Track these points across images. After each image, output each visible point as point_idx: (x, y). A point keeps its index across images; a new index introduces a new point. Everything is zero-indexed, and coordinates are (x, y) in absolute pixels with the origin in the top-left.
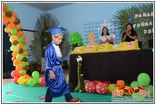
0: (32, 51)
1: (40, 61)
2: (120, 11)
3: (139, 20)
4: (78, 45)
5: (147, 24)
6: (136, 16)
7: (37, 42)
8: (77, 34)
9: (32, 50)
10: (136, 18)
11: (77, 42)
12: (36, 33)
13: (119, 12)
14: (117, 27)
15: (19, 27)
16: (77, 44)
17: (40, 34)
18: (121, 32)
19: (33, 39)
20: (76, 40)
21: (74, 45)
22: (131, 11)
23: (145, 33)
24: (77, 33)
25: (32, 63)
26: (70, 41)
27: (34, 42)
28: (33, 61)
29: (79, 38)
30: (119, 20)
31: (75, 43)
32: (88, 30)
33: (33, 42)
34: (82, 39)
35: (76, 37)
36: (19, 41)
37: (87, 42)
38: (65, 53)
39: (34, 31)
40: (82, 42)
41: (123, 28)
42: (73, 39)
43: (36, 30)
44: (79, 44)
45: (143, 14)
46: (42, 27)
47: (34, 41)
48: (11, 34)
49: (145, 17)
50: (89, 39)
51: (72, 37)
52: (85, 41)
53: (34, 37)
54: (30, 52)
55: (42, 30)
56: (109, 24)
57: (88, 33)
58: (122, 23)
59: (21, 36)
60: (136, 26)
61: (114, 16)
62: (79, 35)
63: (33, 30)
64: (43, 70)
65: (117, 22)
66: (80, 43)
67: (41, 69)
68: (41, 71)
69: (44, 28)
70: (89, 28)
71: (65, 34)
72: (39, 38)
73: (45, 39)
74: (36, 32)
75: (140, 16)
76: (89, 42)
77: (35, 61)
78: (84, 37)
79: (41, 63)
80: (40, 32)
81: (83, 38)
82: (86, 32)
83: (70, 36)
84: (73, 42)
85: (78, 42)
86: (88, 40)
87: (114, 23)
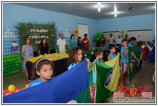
2: (20, 23)
3: (33, 34)
5: (37, 37)
6: (32, 30)
10: (31, 31)
13: (18, 24)
14: (18, 37)
18: (20, 41)
22: (28, 25)
23: (36, 43)
30: (19, 31)
41: (22, 38)
45: (36, 30)
49: (37, 32)
56: (12, 33)
58: (20, 34)
60: (31, 37)
61: (14, 26)
65: (17, 32)
75: (34, 31)
87: (15, 33)
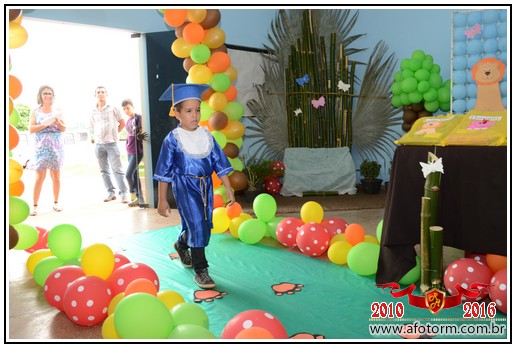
0: (254, 121)
1: (281, 157)
4: (428, 107)
7: (273, 91)
8: (426, 64)
9: (256, 119)
11: (423, 93)
12: (271, 56)
15: (216, 37)
16: (422, 102)
17: (286, 60)
19: (260, 80)
20: (421, 86)
21: (411, 105)
24: (425, 57)
25: (252, 163)
26: (394, 88)
27: (263, 89)
28: (258, 157)
29: (434, 79)
31: (415, 98)
32: (473, 45)
33: (258, 90)
34: (444, 85)
35: (420, 74)
36: (214, 87)
37: (466, 97)
38: (370, 135)
39: (266, 52)
40: (443, 95)
42: (407, 84)
43: (272, 47)
44: (431, 102)
46: (295, 34)
47: (263, 86)
48: (191, 63)
50: (475, 83)
51: (406, 73)
52: (456, 90)
53: (265, 72)
54: (250, 123)
55: (293, 48)
57: (473, 60)
59: (221, 69)
62: (433, 66)
63: (262, 47)
64: (289, 190)
66: (436, 99)
67: (281, 185)
68: (283, 193)
69: (299, 40)
70: (481, 37)
71: (378, 61)
72: (282, 76)
73: (303, 80)
74: (272, 52)
76: (475, 97)
77: (262, 156)
78: (454, 76)
79: (282, 165)
80: (287, 53)
81: (449, 80)
82: (466, 53)
83: (397, 69)
84: (408, 93)
85: (428, 96)
86: (471, 89)
